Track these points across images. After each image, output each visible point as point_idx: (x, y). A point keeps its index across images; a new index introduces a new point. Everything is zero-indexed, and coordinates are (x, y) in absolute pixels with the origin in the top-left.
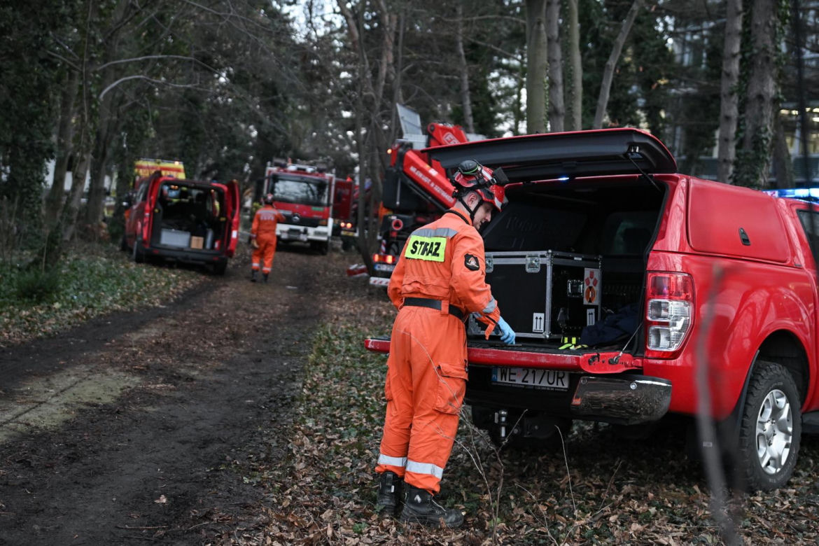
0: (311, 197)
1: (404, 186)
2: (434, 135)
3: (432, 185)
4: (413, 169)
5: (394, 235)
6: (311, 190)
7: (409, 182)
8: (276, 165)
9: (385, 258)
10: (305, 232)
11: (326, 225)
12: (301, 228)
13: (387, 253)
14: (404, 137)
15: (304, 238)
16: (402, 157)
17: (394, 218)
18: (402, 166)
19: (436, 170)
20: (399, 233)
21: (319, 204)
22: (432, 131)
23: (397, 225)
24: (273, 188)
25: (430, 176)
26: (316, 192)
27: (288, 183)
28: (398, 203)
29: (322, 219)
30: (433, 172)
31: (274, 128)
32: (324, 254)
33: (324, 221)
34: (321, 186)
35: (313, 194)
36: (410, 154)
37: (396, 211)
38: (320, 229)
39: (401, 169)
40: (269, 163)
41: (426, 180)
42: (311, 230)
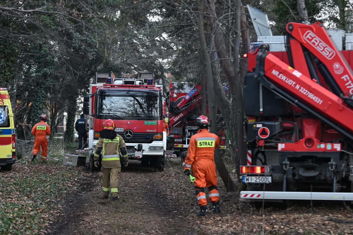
0: (139, 110)
1: (266, 91)
2: (293, 34)
3: (298, 87)
4: (275, 72)
5: (261, 143)
6: (139, 103)
7: (272, 86)
8: (100, 80)
9: (253, 169)
10: (140, 149)
11: (161, 140)
12: (136, 145)
13: (254, 163)
14: (258, 40)
15: (138, 154)
16: (262, 61)
17: (259, 126)
18: (264, 71)
19: (299, 71)
20: (266, 141)
21: (151, 118)
22: (291, 30)
23: (264, 132)
24: (101, 105)
25: (294, 78)
26: (145, 105)
27: (115, 99)
28: (261, 110)
29: (157, 133)
30: (297, 74)
31: (85, 41)
32: (161, 170)
33: (159, 135)
34: (151, 98)
35: (141, 107)
36: (270, 57)
37: (260, 118)
38: (155, 144)
39: (262, 73)
40: (92, 80)
41: (290, 82)
42: (145, 146)
